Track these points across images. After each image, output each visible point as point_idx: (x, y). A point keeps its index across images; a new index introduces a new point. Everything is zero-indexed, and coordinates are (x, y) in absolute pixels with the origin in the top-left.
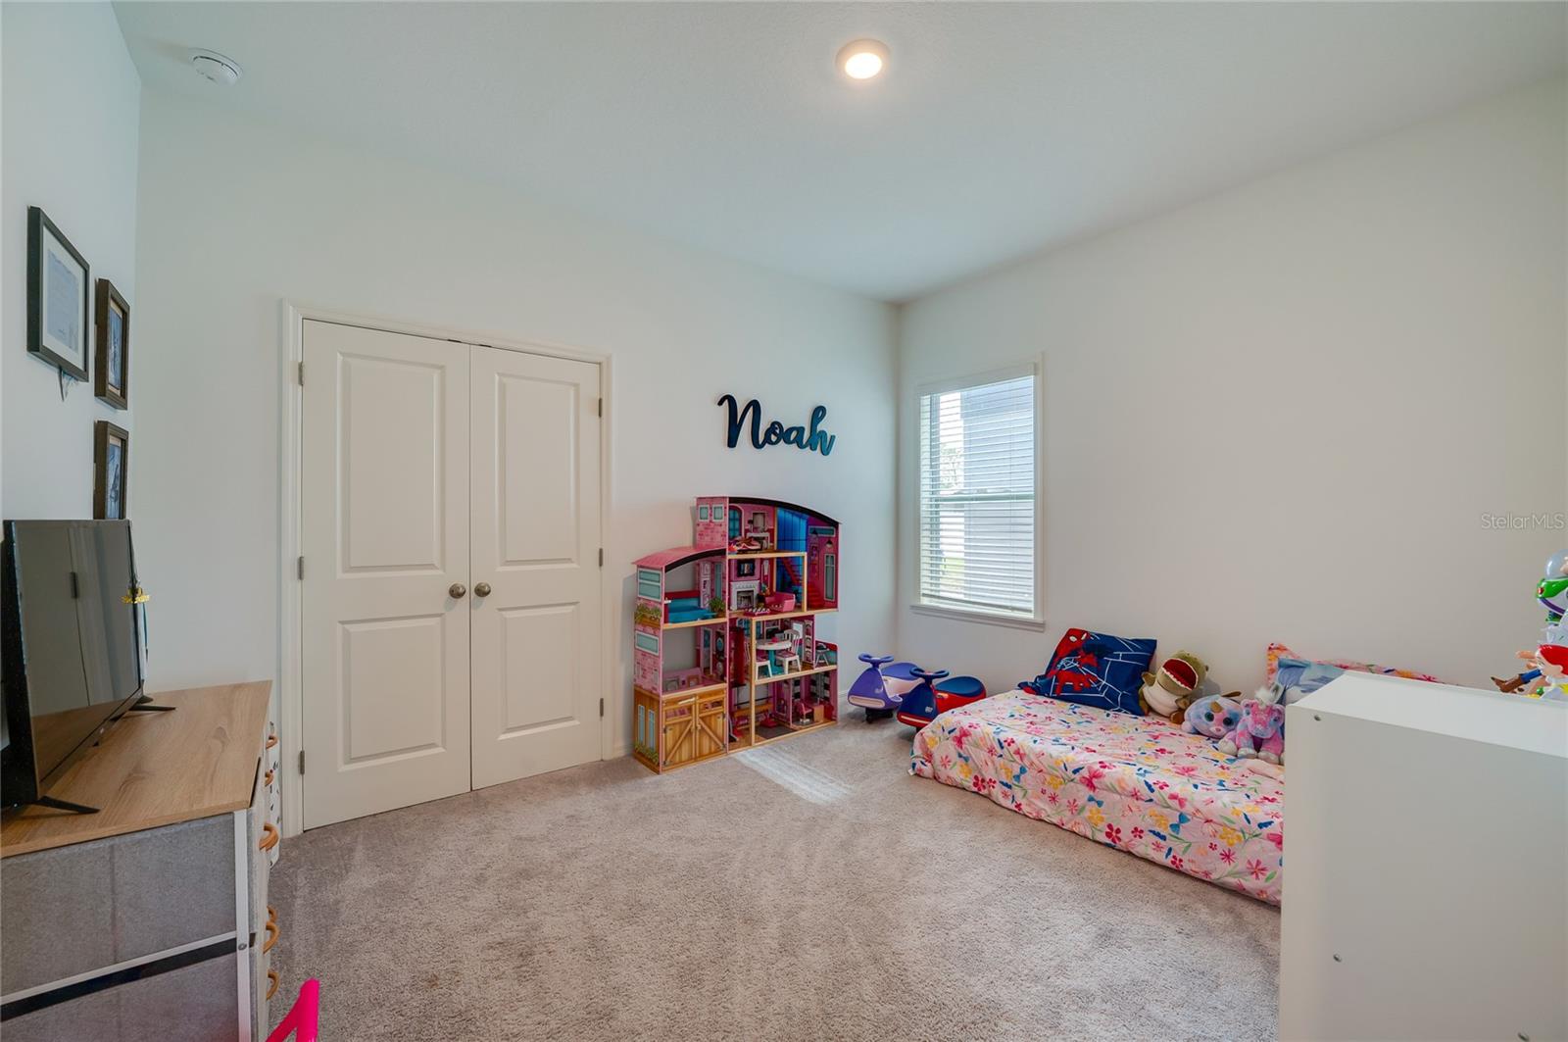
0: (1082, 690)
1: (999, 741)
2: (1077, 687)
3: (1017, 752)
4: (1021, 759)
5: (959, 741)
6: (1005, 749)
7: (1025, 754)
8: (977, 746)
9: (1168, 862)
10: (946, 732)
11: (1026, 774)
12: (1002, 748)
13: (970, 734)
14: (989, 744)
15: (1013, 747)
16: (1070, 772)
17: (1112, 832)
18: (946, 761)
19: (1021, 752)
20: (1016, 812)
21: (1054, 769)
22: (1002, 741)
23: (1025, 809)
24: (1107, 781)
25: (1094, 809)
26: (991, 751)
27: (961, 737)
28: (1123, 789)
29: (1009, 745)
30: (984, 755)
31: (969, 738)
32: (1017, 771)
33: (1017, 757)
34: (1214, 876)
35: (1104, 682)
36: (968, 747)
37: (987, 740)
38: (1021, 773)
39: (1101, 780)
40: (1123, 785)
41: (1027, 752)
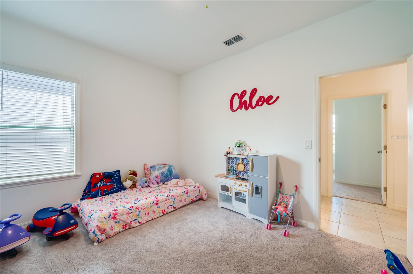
0: (111, 189)
1: (129, 209)
2: (109, 190)
3: (136, 208)
4: (138, 209)
5: (114, 218)
6: (132, 210)
7: (138, 207)
8: (122, 215)
9: (174, 209)
10: (107, 219)
11: (141, 212)
12: (131, 210)
13: (118, 213)
14: (126, 211)
15: (134, 208)
16: (152, 204)
17: (163, 212)
18: (112, 228)
19: (137, 207)
20: (140, 225)
21: (148, 206)
22: (130, 208)
23: (143, 222)
24: (160, 201)
25: (158, 209)
26: (128, 213)
27: (115, 216)
28: (164, 200)
29: (133, 208)
30: (126, 216)
31: (118, 214)
32: (138, 213)
33: (137, 210)
34: (180, 206)
35: (115, 185)
36: (119, 217)
37: (125, 211)
38: (139, 213)
39: (159, 201)
40: (164, 199)
41: (139, 206)
